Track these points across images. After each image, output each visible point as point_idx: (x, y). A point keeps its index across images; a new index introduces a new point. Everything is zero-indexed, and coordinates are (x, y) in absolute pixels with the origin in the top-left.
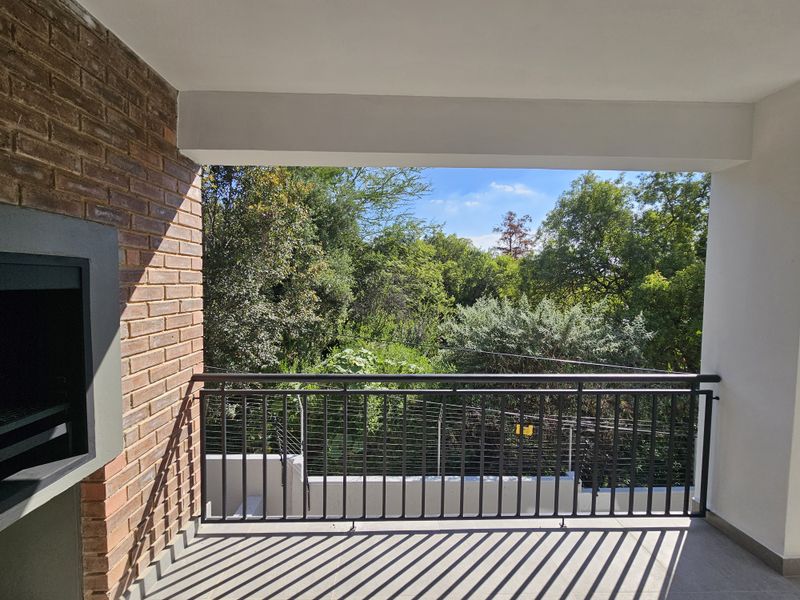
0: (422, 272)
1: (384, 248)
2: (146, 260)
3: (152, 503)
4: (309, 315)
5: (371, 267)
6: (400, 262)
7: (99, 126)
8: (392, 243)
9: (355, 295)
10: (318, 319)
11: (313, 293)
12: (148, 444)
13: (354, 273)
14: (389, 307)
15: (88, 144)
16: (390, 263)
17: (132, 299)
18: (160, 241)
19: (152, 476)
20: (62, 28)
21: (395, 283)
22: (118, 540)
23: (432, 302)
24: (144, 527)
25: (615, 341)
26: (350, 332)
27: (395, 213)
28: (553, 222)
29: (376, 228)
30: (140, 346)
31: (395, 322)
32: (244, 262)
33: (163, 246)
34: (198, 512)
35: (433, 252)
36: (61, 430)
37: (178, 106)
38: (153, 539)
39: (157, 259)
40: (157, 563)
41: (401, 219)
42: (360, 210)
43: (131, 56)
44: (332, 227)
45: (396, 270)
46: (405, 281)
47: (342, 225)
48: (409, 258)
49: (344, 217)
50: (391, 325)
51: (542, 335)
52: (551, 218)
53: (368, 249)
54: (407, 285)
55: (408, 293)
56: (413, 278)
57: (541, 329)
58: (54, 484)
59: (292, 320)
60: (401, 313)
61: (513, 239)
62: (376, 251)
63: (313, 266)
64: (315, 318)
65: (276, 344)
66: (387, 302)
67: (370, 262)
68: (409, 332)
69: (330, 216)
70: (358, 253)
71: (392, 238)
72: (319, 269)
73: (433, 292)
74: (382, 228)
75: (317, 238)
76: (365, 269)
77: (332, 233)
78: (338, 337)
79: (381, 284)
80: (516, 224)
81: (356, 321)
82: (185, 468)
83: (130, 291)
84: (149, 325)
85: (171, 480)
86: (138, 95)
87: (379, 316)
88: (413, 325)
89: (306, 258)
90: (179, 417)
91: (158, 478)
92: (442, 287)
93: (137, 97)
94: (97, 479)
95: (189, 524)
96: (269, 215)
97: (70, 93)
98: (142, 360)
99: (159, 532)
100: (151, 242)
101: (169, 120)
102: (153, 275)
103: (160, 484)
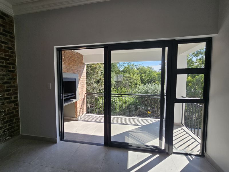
0: (134, 77)
3: (81, 108)
6: (128, 75)
7: (77, 63)
8: (126, 70)
12: (81, 100)
15: (76, 65)
16: (125, 75)
19: (81, 104)
22: (78, 110)
24: (80, 110)
29: (122, 66)
30: (80, 88)
31: (126, 90)
32: (91, 76)
33: (82, 76)
34: (86, 112)
35: (138, 72)
36: (74, 96)
37: (83, 57)
39: (81, 78)
40: (82, 116)
43: (79, 54)
46: (130, 80)
48: (131, 73)
49: (114, 64)
53: (120, 72)
55: (130, 83)
56: (132, 79)
58: (74, 101)
66: (124, 85)
70: (117, 73)
73: (138, 82)
74: (124, 66)
82: (84, 105)
83: (79, 81)
84: (81, 86)
85: (84, 102)
87: (122, 88)
90: (84, 98)
92: (140, 81)
93: (80, 58)
94: (76, 102)
95: (85, 114)
96: (96, 67)
97: (75, 61)
98: (80, 90)
99: (82, 112)
100: (81, 75)
101: (83, 59)
102: (81, 79)
103: (82, 106)
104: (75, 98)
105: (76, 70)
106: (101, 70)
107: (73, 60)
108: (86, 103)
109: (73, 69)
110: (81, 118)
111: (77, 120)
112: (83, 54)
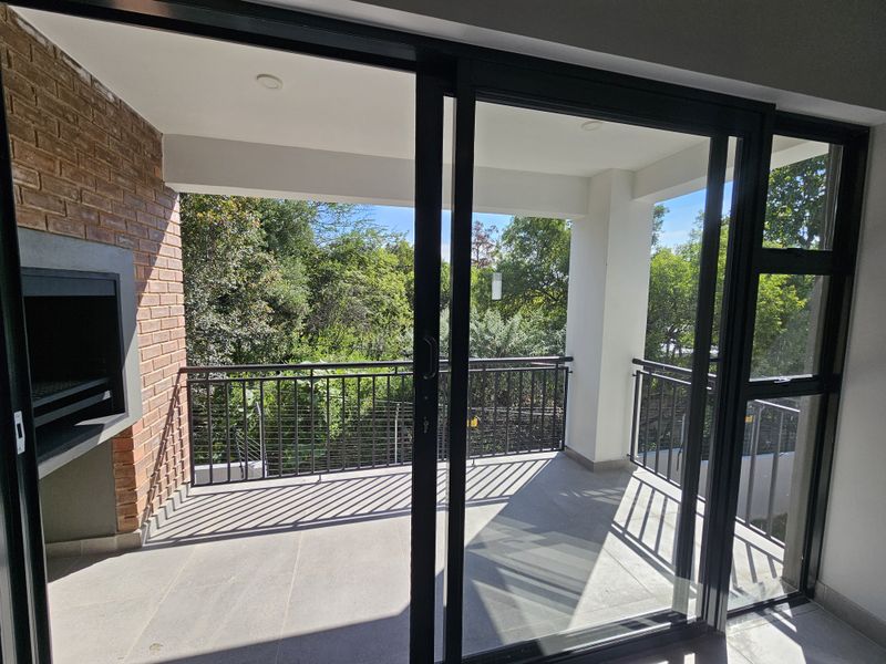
0: (383, 283)
1: (342, 257)
2: (148, 273)
3: (159, 463)
4: (262, 326)
5: (327, 278)
6: (360, 272)
7: (119, 175)
8: (351, 251)
9: (311, 306)
10: (272, 330)
11: (264, 303)
12: (154, 416)
13: (309, 284)
14: (348, 319)
15: (114, 189)
16: (348, 273)
17: (142, 304)
18: (156, 258)
19: (158, 441)
20: (98, 109)
21: (354, 294)
22: (142, 482)
23: (395, 315)
24: (155, 478)
25: (547, 345)
26: (306, 346)
27: (354, 219)
28: (509, 237)
29: (332, 234)
30: (147, 340)
31: (356, 335)
33: (158, 263)
34: (188, 479)
35: (396, 262)
36: (107, 395)
37: (163, 146)
38: (160, 490)
39: (154, 274)
40: (165, 507)
41: (360, 226)
42: (314, 215)
43: (134, 115)
44: (282, 231)
45: (355, 281)
46: (365, 293)
47: (294, 230)
48: (370, 267)
49: (295, 221)
50: (350, 338)
51: (487, 342)
52: (507, 233)
53: (324, 257)
54: (367, 297)
55: (368, 305)
56: (374, 289)
57: (487, 337)
58: (112, 429)
59: (243, 332)
60: (361, 326)
61: (481, 249)
62: (333, 260)
63: (265, 277)
64: (269, 330)
65: (228, 355)
66: (345, 315)
67: (328, 272)
68: (370, 345)
69: (280, 220)
70: (312, 263)
71: (351, 246)
72: (273, 279)
73: (396, 304)
74: (339, 234)
75: (266, 244)
76: (320, 281)
77: (282, 238)
78: (294, 351)
79: (339, 296)
80: (483, 234)
81: (312, 334)
82: (177, 442)
83: (140, 298)
84: (151, 324)
86: (139, 144)
87: (337, 328)
88: (375, 338)
89: (258, 267)
90: (172, 400)
91: (162, 444)
92: (405, 299)
93: (138, 146)
94: (127, 434)
95: (181, 487)
96: (221, 224)
97: (104, 154)
98: (149, 352)
99: (164, 485)
100: (150, 260)
101: (157, 159)
102: (152, 285)
103: (162, 449)
104: (117, 406)
105: (113, 217)
106: (246, 243)
107: (93, 148)
108: (185, 425)
109: (89, 211)
110: (163, 522)
111: (137, 548)
112: (159, 128)
